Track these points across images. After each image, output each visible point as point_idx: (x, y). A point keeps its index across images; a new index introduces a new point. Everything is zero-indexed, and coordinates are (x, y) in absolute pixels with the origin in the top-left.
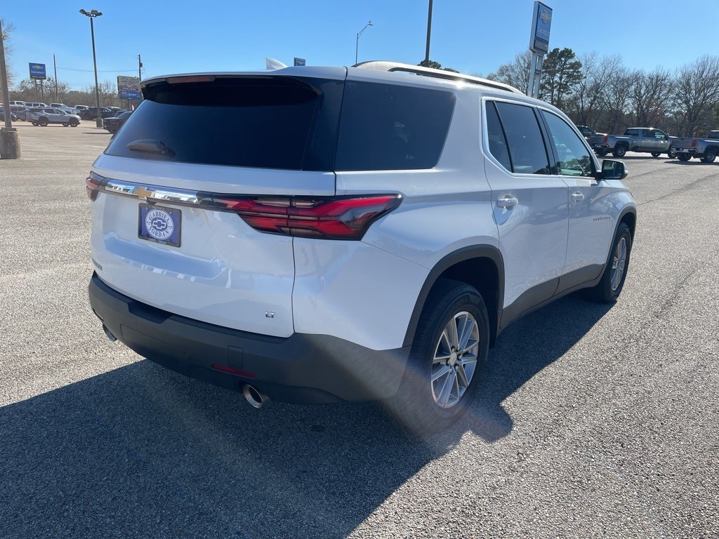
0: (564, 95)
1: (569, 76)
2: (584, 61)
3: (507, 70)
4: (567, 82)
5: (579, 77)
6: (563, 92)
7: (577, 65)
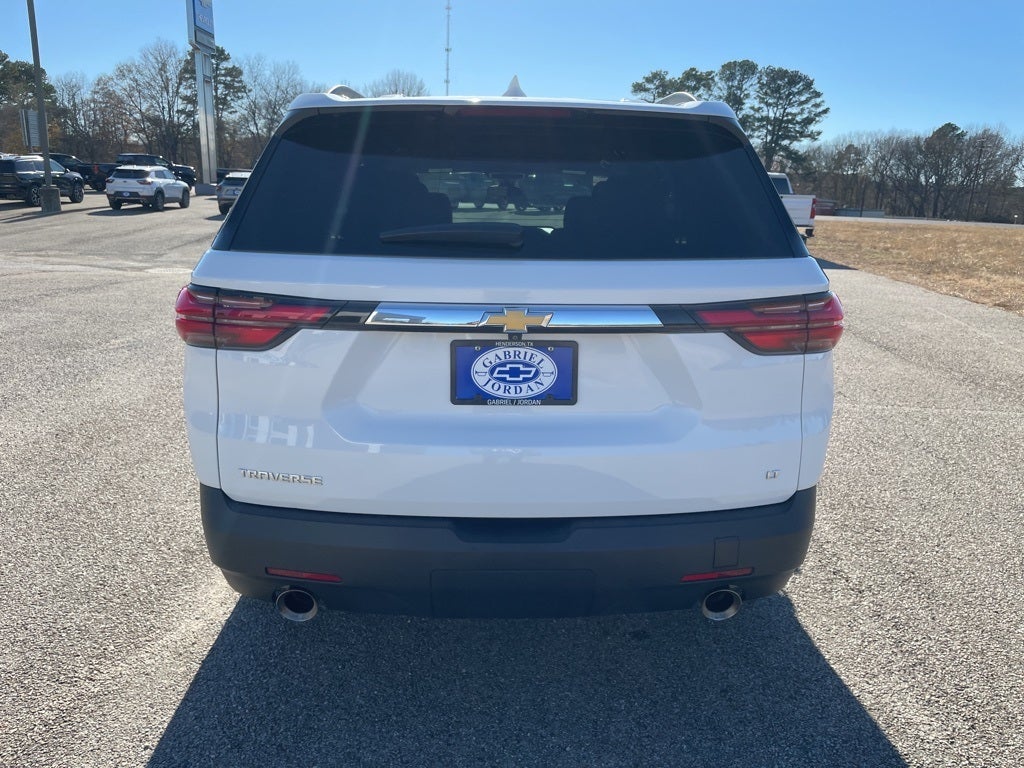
0: (225, 113)
1: (227, 86)
2: (247, 67)
3: (130, 71)
4: (226, 95)
5: (243, 89)
6: (222, 110)
7: (235, 72)
